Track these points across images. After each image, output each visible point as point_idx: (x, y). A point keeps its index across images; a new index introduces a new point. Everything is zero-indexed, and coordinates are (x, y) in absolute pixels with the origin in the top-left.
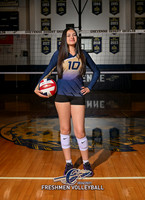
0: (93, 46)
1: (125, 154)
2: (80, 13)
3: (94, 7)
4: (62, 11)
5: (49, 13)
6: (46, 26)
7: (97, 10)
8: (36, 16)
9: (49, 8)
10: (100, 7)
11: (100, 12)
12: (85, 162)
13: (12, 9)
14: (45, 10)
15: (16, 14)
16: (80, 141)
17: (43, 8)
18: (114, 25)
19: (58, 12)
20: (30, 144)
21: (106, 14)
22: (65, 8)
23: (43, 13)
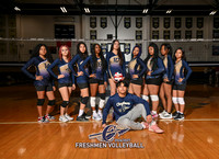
0: (125, 49)
2: (116, 28)
3: (125, 23)
4: (104, 25)
5: (96, 26)
6: (93, 36)
7: (127, 25)
8: (87, 29)
9: (95, 23)
10: (130, 23)
11: (130, 26)
13: (70, 23)
18: (139, 36)
19: (101, 26)
22: (106, 23)
23: (91, 26)
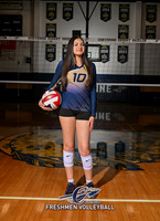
0: (101, 54)
1: (132, 174)
2: (87, 20)
3: (102, 13)
4: (68, 16)
5: (55, 17)
6: (51, 32)
7: (106, 17)
8: (41, 21)
9: (55, 12)
10: (109, 13)
11: (109, 18)
12: (88, 181)
13: (15, 12)
14: (51, 15)
15: (20, 18)
16: (84, 159)
17: (48, 12)
18: (124, 34)
19: (64, 18)
20: (30, 159)
21: (115, 21)
22: (71, 13)
23: (48, 17)
